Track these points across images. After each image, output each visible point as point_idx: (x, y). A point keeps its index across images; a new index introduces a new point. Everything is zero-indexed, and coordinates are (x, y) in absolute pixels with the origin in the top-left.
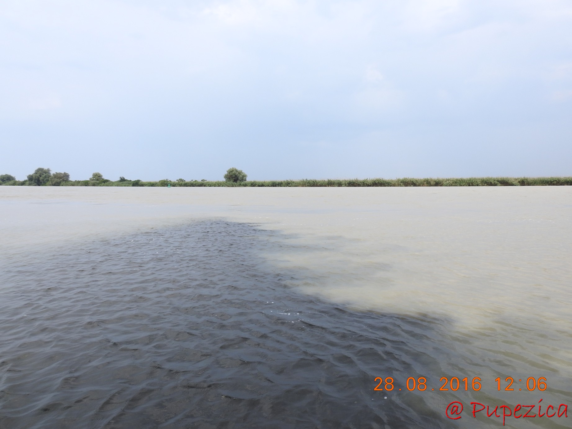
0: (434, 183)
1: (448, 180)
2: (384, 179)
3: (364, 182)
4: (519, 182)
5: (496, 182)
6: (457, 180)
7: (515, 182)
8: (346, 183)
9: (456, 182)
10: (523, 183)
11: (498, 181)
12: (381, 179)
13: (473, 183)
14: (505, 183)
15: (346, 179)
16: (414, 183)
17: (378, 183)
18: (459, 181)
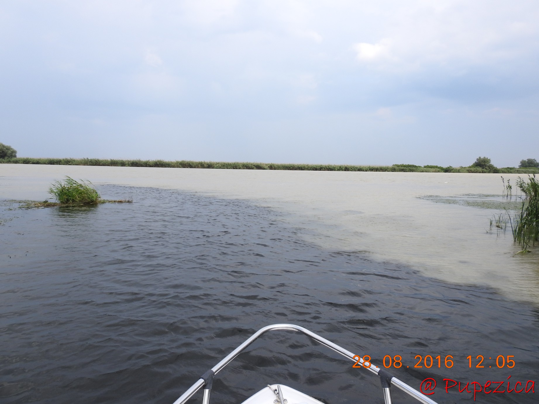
1: (218, 163)
2: (164, 161)
3: (146, 163)
5: (253, 167)
7: (266, 167)
9: (224, 166)
10: (272, 167)
17: (160, 164)
18: (226, 164)
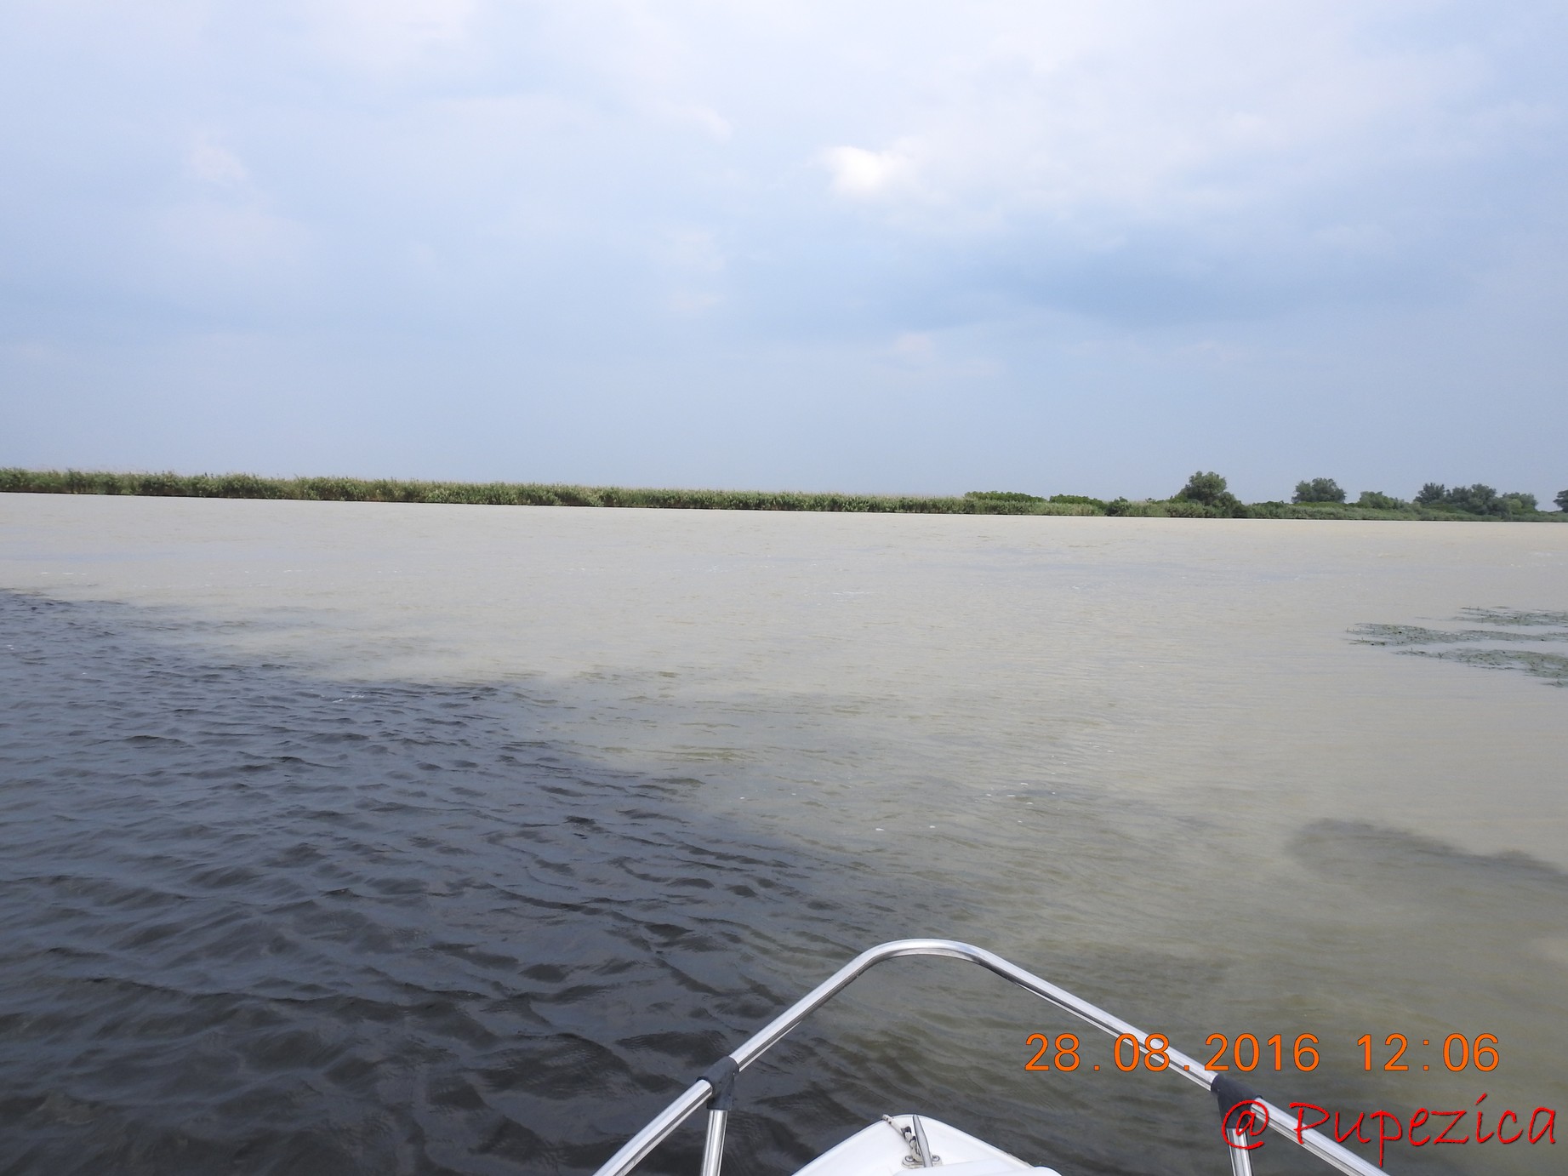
0: (403, 493)
2: (258, 478)
3: (194, 485)
4: (601, 497)
5: (552, 497)
6: (460, 487)
7: (592, 498)
8: (136, 483)
10: (610, 499)
11: (556, 494)
12: (251, 476)
14: (570, 498)
15: (134, 472)
16: (347, 491)
17: (242, 486)
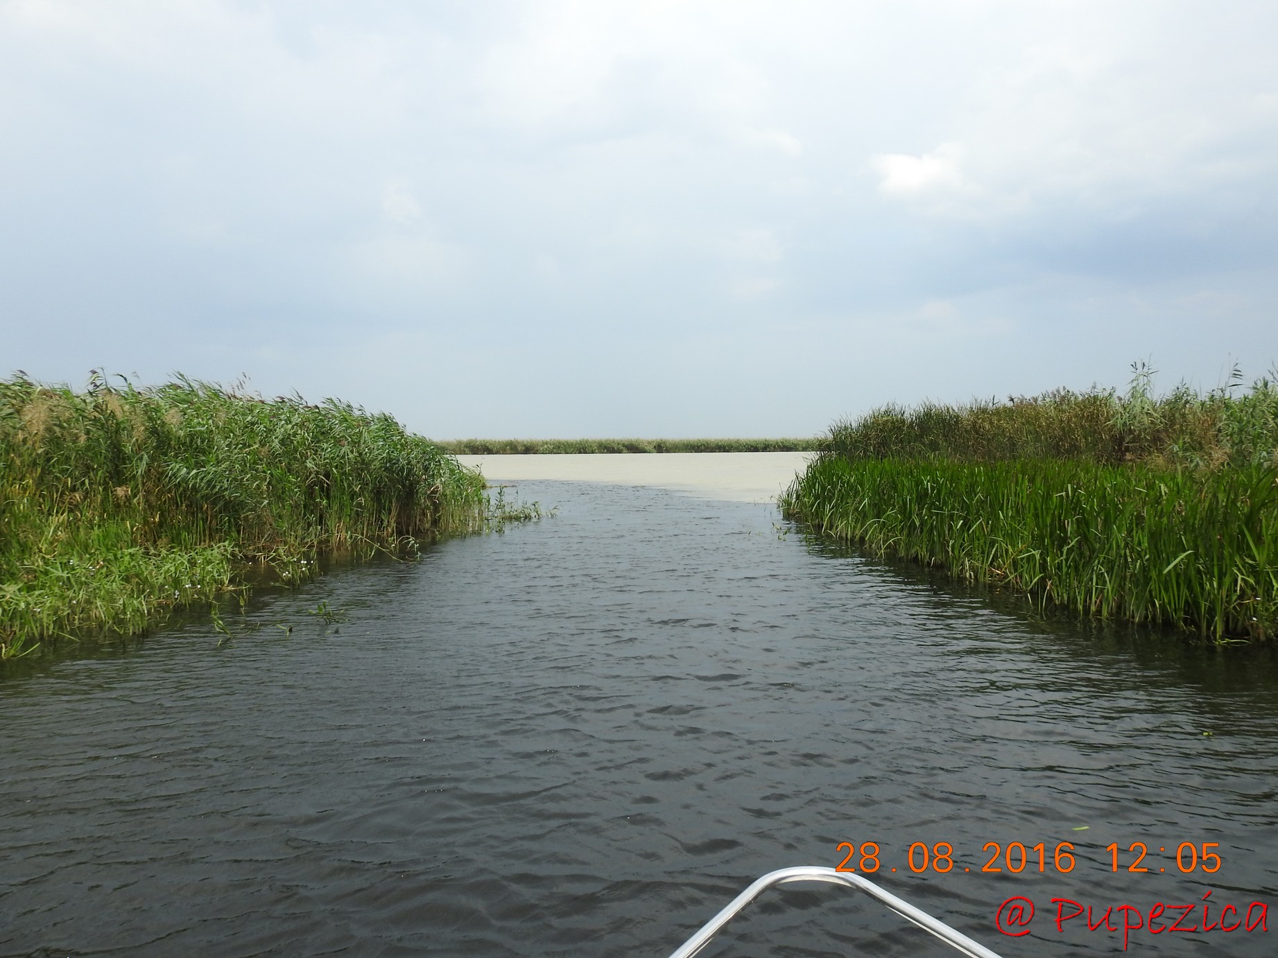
6: (560, 443)
7: (648, 448)
9: (559, 447)
10: (661, 448)
11: (624, 445)
13: (586, 448)
14: (633, 448)
18: (564, 444)
